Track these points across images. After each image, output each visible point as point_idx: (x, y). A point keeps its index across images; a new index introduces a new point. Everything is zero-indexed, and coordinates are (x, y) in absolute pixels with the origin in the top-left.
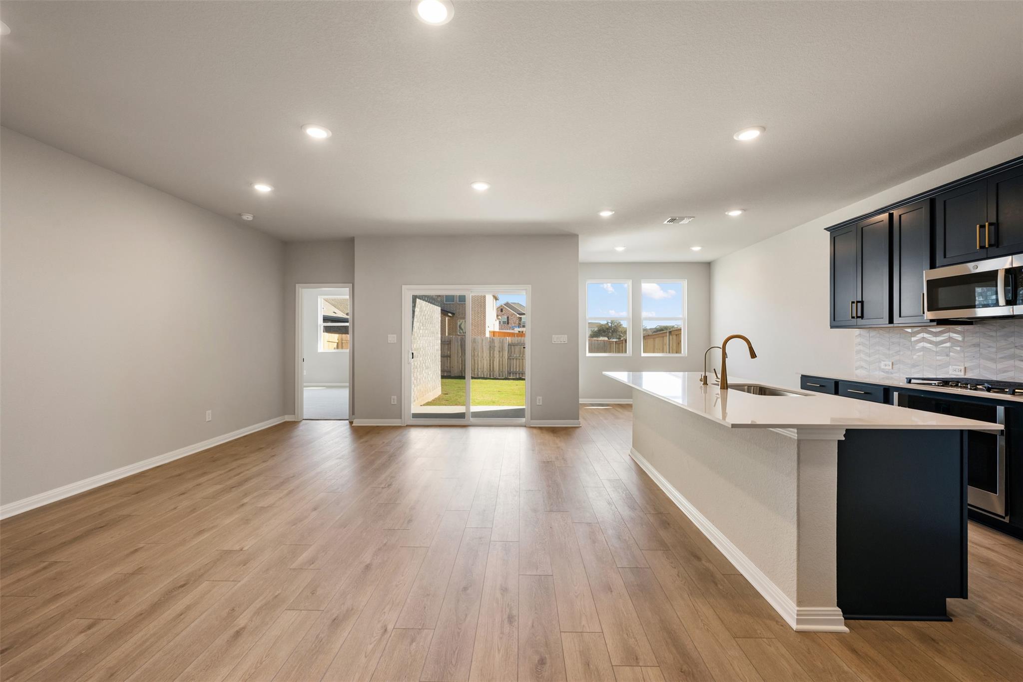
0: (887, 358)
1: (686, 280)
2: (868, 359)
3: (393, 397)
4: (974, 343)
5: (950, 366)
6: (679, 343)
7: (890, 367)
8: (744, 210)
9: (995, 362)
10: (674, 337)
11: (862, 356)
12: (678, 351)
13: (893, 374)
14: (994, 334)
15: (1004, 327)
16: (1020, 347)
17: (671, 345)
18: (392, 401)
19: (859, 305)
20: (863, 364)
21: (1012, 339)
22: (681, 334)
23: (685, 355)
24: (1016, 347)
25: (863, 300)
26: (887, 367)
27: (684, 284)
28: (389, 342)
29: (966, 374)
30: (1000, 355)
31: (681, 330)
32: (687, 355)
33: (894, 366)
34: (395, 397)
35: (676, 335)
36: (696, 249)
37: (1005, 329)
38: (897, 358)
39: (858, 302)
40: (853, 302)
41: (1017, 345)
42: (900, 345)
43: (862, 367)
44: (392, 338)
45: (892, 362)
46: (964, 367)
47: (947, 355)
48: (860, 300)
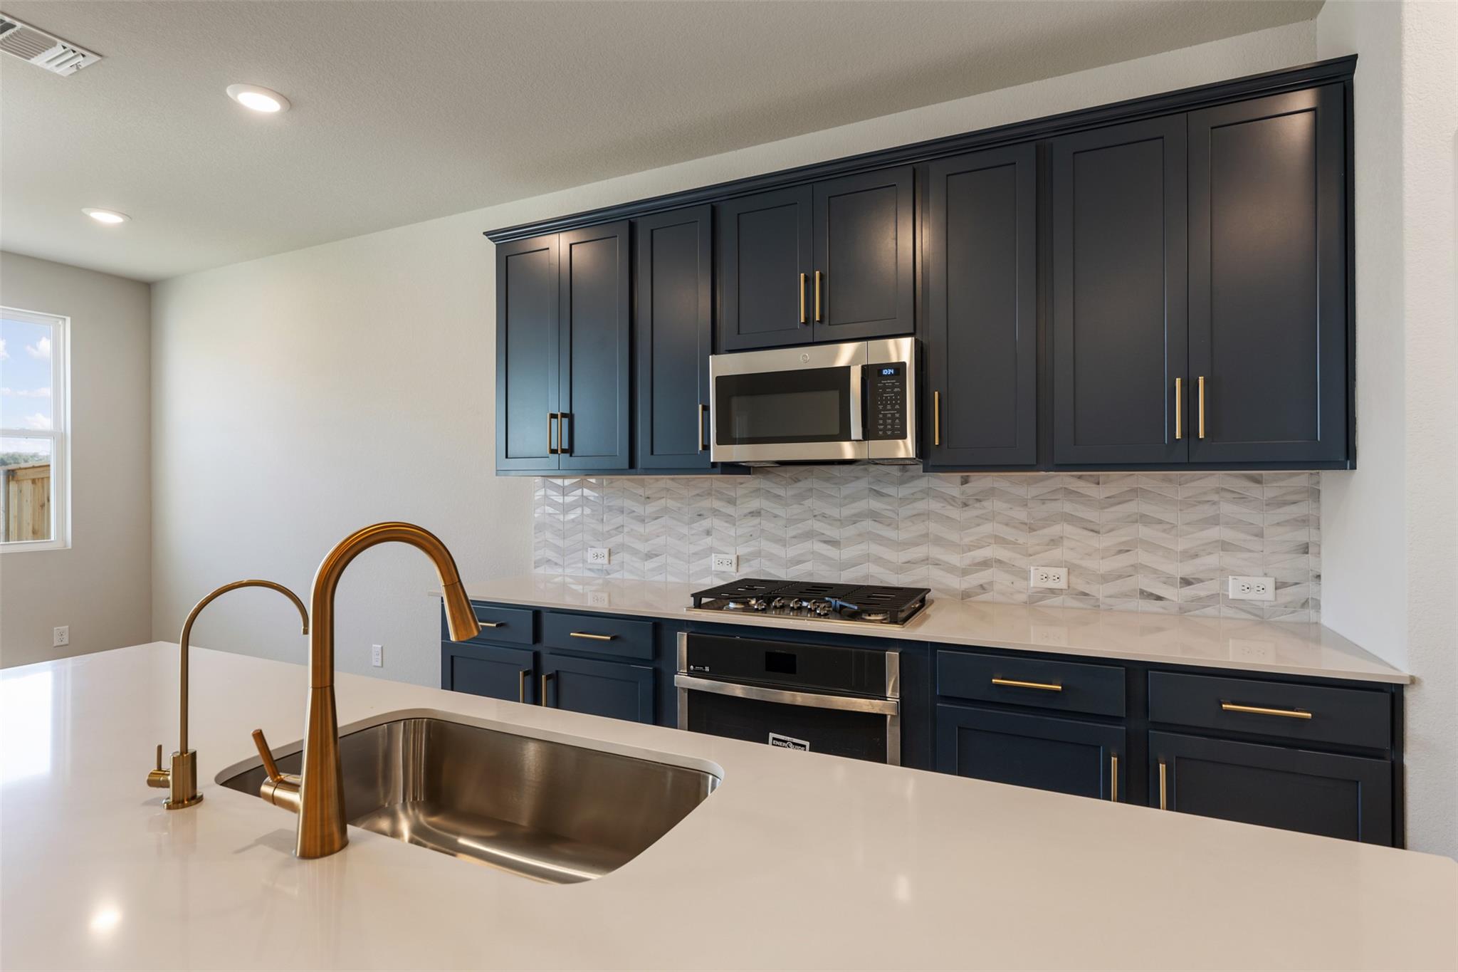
0: (599, 540)
1: (68, 319)
2: (560, 543)
4: (752, 510)
5: (713, 555)
6: (42, 506)
7: (606, 561)
8: (289, 101)
9: (785, 546)
10: (27, 487)
11: (549, 536)
12: (39, 532)
13: (609, 574)
14: (781, 492)
15: (797, 480)
16: (820, 518)
17: (13, 511)
19: (565, 421)
20: (550, 554)
21: (808, 503)
22: (49, 478)
23: (65, 541)
24: (815, 516)
25: (573, 412)
26: (599, 561)
27: (66, 328)
29: (740, 569)
30: (792, 531)
31: (49, 466)
32: (70, 546)
33: (611, 558)
35: (34, 481)
36: (107, 218)
37: (799, 485)
38: (618, 539)
39: (564, 415)
40: (553, 416)
41: (816, 513)
42: (622, 512)
43: (549, 561)
45: (610, 550)
46: (735, 556)
47: (708, 533)
48: (567, 411)
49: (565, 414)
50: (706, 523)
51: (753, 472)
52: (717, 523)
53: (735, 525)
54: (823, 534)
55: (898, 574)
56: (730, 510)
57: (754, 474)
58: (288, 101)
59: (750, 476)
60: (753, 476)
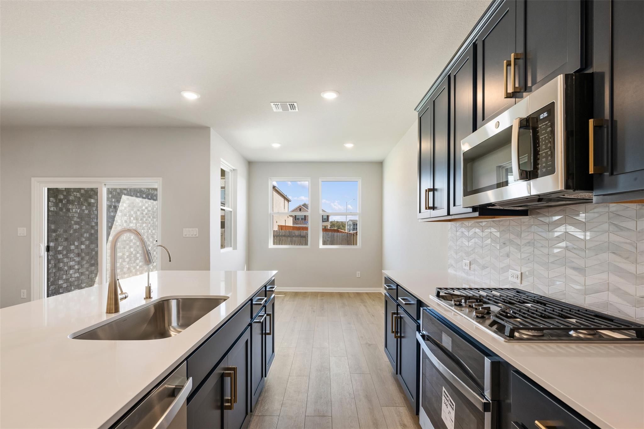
0: (467, 256)
1: (361, 178)
2: (455, 256)
3: (22, 291)
4: (529, 241)
5: (510, 271)
7: (469, 267)
11: (452, 253)
13: (470, 276)
18: (22, 294)
20: (452, 262)
23: (360, 247)
26: (466, 267)
27: (360, 181)
28: (19, 235)
29: (522, 282)
33: (471, 266)
34: (25, 291)
36: (349, 146)
38: (473, 256)
43: (452, 265)
44: (22, 231)
45: (470, 262)
46: (520, 273)
47: (508, 256)
48: (432, 187)
49: (430, 189)
50: (507, 249)
51: (530, 213)
52: (513, 249)
53: (520, 251)
54: (573, 262)
55: (635, 307)
56: (518, 241)
57: (531, 215)
58: (338, 92)
59: (528, 217)
60: (530, 216)
